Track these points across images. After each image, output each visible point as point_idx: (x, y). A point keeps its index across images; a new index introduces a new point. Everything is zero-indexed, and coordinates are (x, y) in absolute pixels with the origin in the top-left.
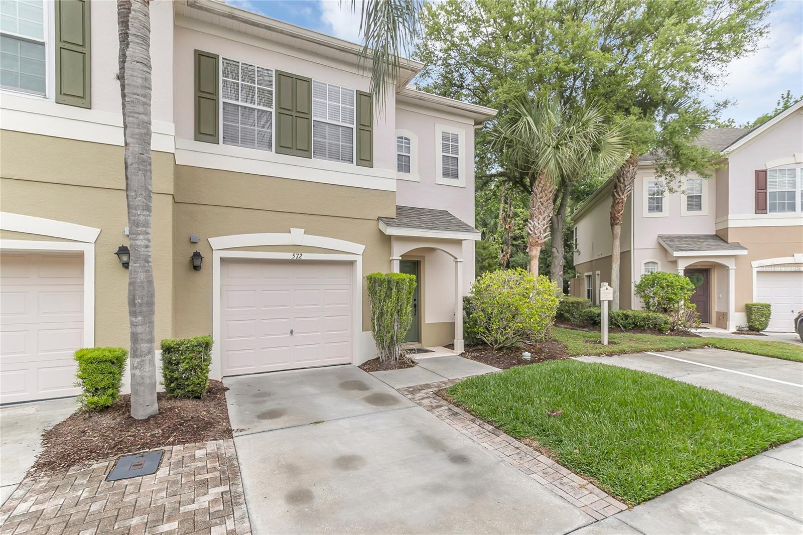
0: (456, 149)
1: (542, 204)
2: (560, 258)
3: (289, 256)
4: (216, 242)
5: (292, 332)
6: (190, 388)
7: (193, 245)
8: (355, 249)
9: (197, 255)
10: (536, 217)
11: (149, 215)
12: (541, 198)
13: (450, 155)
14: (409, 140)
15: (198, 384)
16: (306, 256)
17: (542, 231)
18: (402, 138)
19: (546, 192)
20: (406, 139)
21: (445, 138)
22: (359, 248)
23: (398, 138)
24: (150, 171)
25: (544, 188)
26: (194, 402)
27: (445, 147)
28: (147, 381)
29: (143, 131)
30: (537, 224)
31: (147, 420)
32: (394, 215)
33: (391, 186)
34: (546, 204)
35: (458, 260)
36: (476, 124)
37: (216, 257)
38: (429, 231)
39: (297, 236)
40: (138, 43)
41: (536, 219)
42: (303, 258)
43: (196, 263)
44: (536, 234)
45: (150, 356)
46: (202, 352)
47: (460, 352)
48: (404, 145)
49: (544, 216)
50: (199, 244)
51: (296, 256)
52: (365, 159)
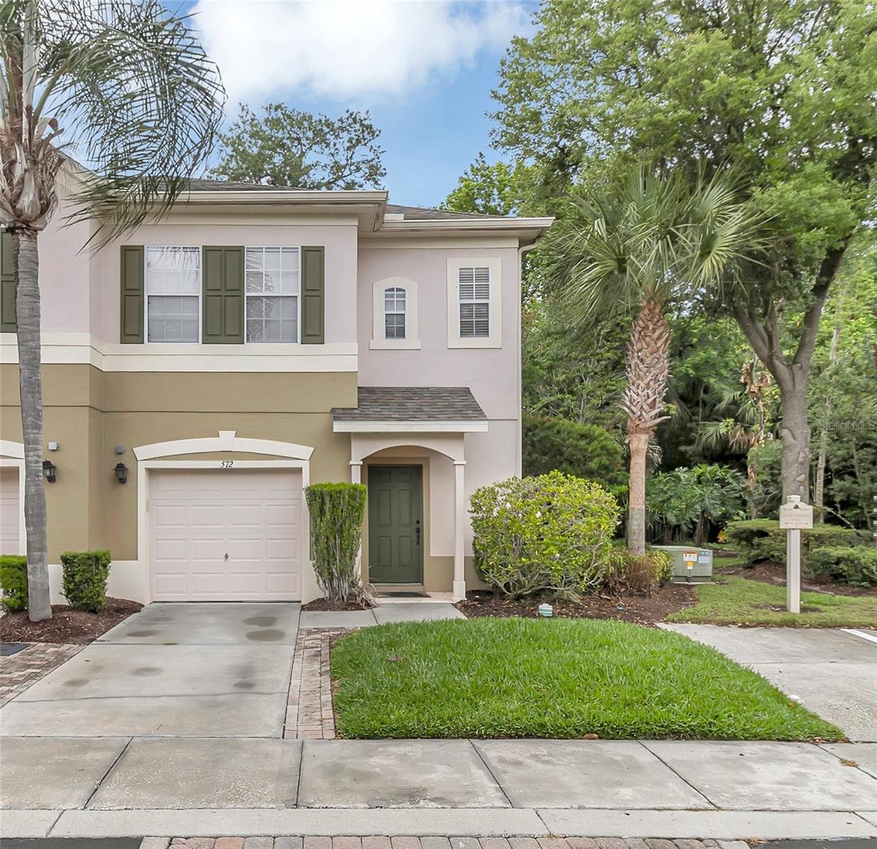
0: (484, 291)
1: (642, 360)
2: (798, 449)
3: (217, 464)
4: (142, 452)
5: (227, 557)
6: (84, 601)
7: (120, 456)
8: (300, 454)
9: (121, 468)
10: (633, 384)
11: (38, 433)
12: (640, 351)
13: (475, 301)
14: (404, 291)
15: (91, 597)
16: (237, 464)
17: (646, 407)
18: (392, 290)
19: (648, 339)
20: (398, 290)
21: (465, 276)
22: (305, 452)
23: (386, 291)
24: (39, 392)
25: (643, 334)
26: (89, 616)
27: (465, 290)
28: (39, 587)
29: (31, 357)
30: (635, 396)
31: (37, 623)
32: (354, 403)
33: (351, 365)
34: (648, 361)
35: (455, 463)
36: (522, 243)
37: (142, 468)
38: (398, 423)
39: (227, 440)
40: (25, 278)
41: (633, 388)
42: (233, 466)
43: (121, 475)
44: (634, 413)
45: (41, 564)
46: (91, 565)
47: (456, 599)
48: (395, 299)
49: (646, 381)
50: (124, 455)
51: (226, 464)
52: (313, 332)
